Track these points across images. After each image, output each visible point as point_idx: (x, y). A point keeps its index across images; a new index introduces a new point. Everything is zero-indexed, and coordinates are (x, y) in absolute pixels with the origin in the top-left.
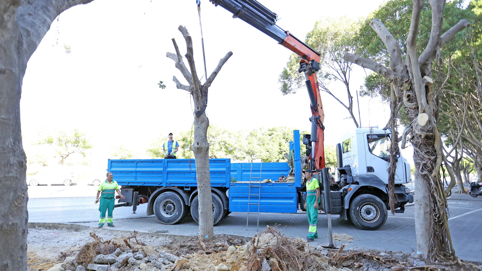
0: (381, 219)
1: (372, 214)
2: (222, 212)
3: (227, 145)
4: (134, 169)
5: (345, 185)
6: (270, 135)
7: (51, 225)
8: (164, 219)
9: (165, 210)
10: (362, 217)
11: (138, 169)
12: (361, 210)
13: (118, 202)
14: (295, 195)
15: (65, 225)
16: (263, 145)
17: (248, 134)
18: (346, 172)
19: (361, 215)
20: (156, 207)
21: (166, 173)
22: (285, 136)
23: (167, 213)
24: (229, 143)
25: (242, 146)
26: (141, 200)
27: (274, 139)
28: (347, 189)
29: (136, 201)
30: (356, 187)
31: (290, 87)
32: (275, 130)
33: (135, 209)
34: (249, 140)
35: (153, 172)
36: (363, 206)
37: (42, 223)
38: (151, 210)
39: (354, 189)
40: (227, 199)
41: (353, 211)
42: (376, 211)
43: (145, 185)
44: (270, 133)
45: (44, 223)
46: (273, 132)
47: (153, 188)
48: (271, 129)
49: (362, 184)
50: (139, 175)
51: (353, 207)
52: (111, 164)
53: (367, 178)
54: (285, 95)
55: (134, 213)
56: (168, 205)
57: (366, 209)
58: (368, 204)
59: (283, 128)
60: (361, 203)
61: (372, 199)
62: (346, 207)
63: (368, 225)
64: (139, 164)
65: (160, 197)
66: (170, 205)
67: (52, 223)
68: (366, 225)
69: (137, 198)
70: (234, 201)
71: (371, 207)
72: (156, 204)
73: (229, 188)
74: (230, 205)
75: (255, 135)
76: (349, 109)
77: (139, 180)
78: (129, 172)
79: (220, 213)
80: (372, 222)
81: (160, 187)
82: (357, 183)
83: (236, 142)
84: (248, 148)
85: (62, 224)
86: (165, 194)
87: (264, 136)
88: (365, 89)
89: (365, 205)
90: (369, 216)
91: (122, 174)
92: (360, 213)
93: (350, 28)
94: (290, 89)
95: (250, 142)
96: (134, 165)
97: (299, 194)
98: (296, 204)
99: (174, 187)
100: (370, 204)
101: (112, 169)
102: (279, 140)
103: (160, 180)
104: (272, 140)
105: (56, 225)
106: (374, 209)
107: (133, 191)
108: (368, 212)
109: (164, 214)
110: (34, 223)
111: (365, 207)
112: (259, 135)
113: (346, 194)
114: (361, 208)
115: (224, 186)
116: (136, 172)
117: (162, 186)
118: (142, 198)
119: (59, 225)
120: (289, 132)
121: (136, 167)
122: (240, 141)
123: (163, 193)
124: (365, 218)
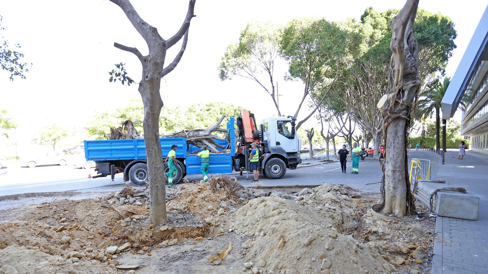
0: (283, 172)
1: (277, 170)
2: (182, 174)
3: (167, 121)
4: (109, 148)
5: (264, 154)
6: (208, 110)
7: (48, 194)
8: (138, 183)
9: (137, 177)
10: (272, 172)
11: (112, 148)
12: (271, 168)
13: (97, 174)
14: (231, 161)
15: (60, 193)
16: (202, 120)
17: (187, 110)
18: (265, 145)
19: (271, 171)
20: (131, 174)
21: (137, 149)
22: (222, 111)
23: (139, 179)
24: (168, 120)
25: (182, 121)
26: (117, 171)
27: (212, 115)
28: (264, 157)
29: (113, 171)
30: (269, 155)
31: (227, 74)
32: (212, 105)
33: (113, 178)
34: (188, 116)
35: (126, 149)
36: (273, 165)
37: (40, 193)
38: (127, 178)
39: (268, 156)
40: (185, 166)
41: (266, 168)
42: (280, 168)
43: (120, 159)
44: (208, 108)
45: (42, 193)
46: (210, 107)
47: (127, 162)
48: (208, 104)
49: (272, 153)
50: (113, 152)
51: (267, 166)
52: (87, 145)
53: (276, 149)
54: (223, 81)
55: (113, 181)
56: (140, 173)
57: (274, 167)
58: (275, 164)
59: (220, 104)
60: (271, 163)
61: (277, 160)
62: (263, 167)
63: (275, 176)
64: (112, 144)
65: (133, 168)
66: (142, 172)
67: (49, 193)
68: (274, 176)
69: (114, 169)
70: (190, 167)
71: (277, 165)
72: (131, 173)
73: (186, 159)
74: (187, 170)
75: (194, 110)
76: (272, 95)
77: (113, 156)
78: (106, 150)
79: (180, 175)
80: (277, 174)
81: (132, 160)
82: (270, 152)
83: (176, 118)
84: (187, 124)
85: (57, 192)
86: (137, 165)
87: (202, 112)
88: (289, 74)
89: (274, 164)
90: (276, 171)
91: (99, 152)
92: (271, 169)
93: (272, 34)
94: (227, 76)
95: (189, 118)
96: (109, 144)
97: (234, 160)
98: (231, 167)
99: (144, 159)
100: (277, 164)
101: (89, 148)
102: (216, 115)
103: (132, 155)
104: (211, 115)
105: (52, 194)
106: (279, 167)
107: (110, 165)
108: (276, 169)
109: (137, 179)
110: (34, 193)
111: (274, 166)
112: (198, 111)
113: (263, 159)
114: (272, 166)
115: (182, 157)
116: (111, 150)
117: (135, 160)
118: (118, 169)
119: (55, 193)
120: (225, 108)
121: (111, 146)
122: (179, 117)
123: (135, 164)
124: (273, 172)
